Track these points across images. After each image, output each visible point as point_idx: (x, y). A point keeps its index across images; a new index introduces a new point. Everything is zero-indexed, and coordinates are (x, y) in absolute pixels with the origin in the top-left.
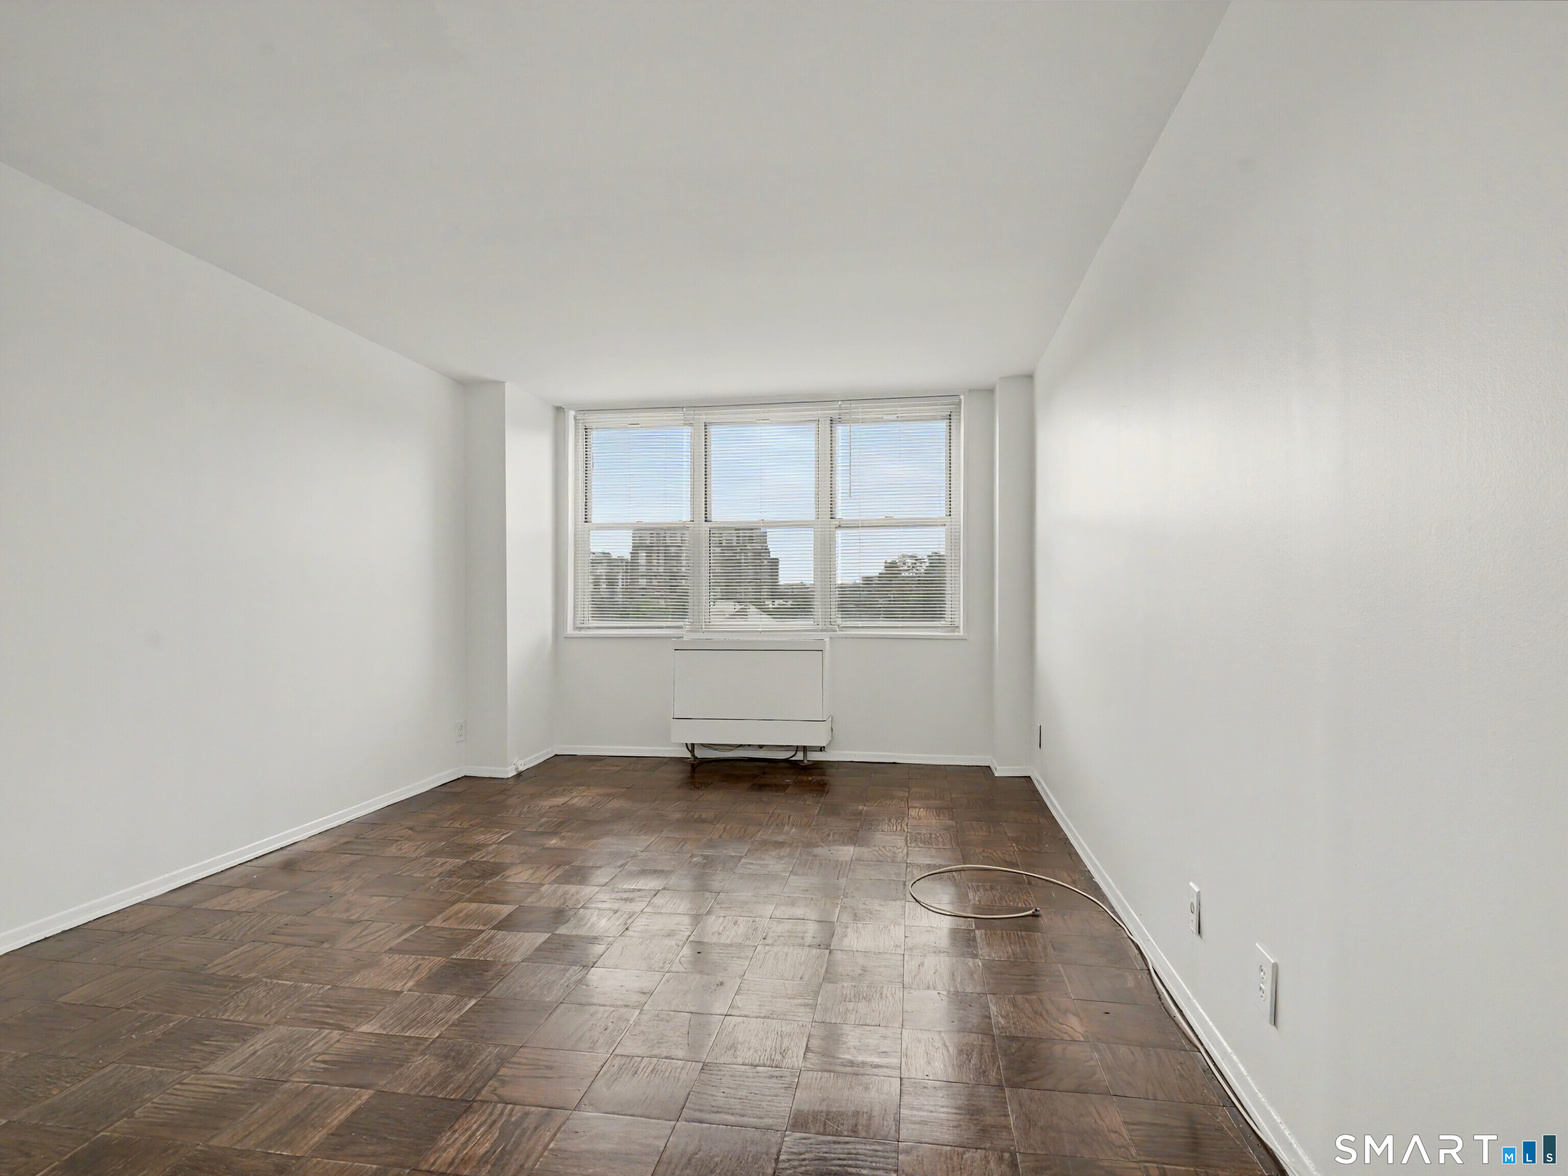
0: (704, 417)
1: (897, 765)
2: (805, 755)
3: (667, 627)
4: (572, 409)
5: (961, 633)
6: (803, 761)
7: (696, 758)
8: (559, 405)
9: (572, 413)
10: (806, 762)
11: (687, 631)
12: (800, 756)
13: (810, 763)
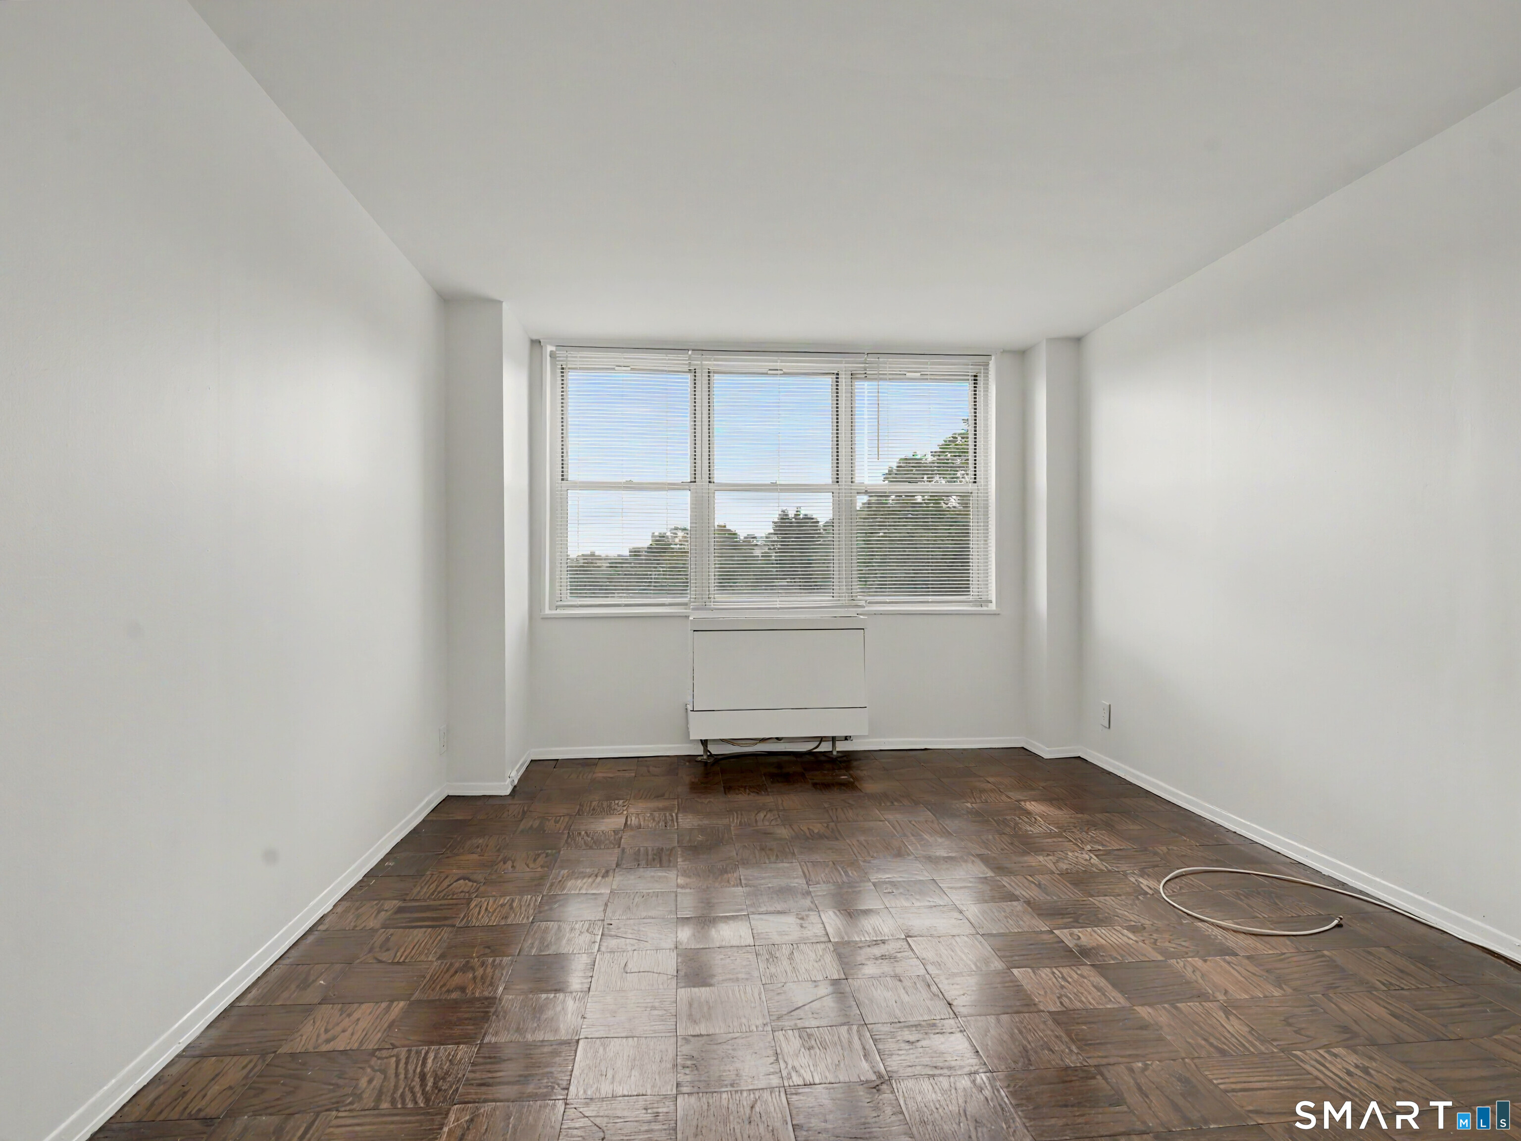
0: (710, 363)
1: (929, 751)
2: (834, 745)
3: (670, 605)
4: (551, 344)
5: (993, 607)
6: (831, 752)
7: (711, 755)
8: (535, 337)
9: (550, 348)
10: (835, 753)
11: (693, 609)
12: (825, 747)
13: (840, 755)
